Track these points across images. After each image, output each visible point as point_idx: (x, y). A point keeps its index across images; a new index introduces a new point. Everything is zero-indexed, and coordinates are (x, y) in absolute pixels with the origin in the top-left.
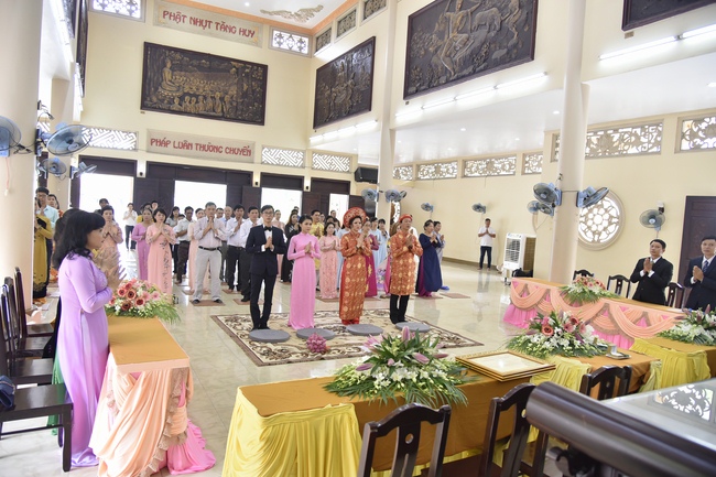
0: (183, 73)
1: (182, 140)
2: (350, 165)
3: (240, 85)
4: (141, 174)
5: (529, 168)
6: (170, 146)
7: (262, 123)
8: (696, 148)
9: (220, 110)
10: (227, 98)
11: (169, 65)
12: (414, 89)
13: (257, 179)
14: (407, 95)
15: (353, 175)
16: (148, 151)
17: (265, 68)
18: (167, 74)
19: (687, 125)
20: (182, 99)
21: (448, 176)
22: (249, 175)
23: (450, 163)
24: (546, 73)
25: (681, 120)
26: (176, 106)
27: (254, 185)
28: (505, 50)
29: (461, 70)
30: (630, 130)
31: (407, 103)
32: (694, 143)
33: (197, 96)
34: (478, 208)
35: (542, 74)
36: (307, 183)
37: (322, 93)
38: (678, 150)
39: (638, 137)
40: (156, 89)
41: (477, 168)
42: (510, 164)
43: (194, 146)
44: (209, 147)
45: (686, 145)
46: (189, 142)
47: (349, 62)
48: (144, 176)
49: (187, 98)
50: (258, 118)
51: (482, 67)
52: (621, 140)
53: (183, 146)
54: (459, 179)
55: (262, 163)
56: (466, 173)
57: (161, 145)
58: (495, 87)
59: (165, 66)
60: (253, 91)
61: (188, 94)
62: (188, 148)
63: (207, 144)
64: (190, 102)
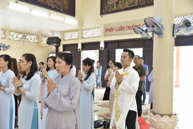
1: (119, 26)
4: (102, 48)
6: (114, 31)
16: (105, 36)
40: (106, 2)
43: (125, 28)
44: (133, 27)
46: (123, 26)
53: (120, 29)
57: (110, 31)
62: (122, 30)
63: (132, 25)
64: (121, 4)
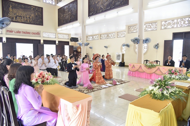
0: (16, 9)
1: (17, 31)
2: (69, 37)
3: (34, 13)
4: (4, 41)
5: (119, 36)
6: (13, 32)
7: (42, 25)
8: (165, 28)
9: (29, 21)
10: (31, 17)
11: (11, 7)
12: (92, 14)
13: (42, 42)
14: (89, 16)
15: (70, 40)
16: (6, 34)
17: (42, 8)
18: (11, 9)
19: (163, 23)
20: (16, 17)
21: (96, 39)
22: (40, 41)
23: (96, 35)
24: (132, 8)
25: (162, 22)
26: (14, 20)
27: (41, 44)
28: (120, 2)
29: (107, 8)
30: (148, 24)
31: (89, 18)
32: (165, 27)
33: (21, 17)
34: (106, 47)
35: (132, 9)
36: (57, 42)
37: (60, 16)
38: (161, 29)
39: (150, 26)
40: (7, 14)
41: (104, 36)
42: (114, 35)
43: (21, 32)
44: (26, 33)
45: (163, 28)
46: (20, 31)
47: (69, 7)
48: (5, 42)
49: (18, 17)
50: (41, 23)
51: (113, 7)
52: (146, 27)
53: (18, 32)
54: (99, 40)
55: (43, 37)
56: (101, 38)
57: (10, 32)
58: (117, 13)
59: (10, 7)
60: (39, 15)
61: (18, 16)
62: (19, 33)
63: (25, 31)
64: (19, 19)
